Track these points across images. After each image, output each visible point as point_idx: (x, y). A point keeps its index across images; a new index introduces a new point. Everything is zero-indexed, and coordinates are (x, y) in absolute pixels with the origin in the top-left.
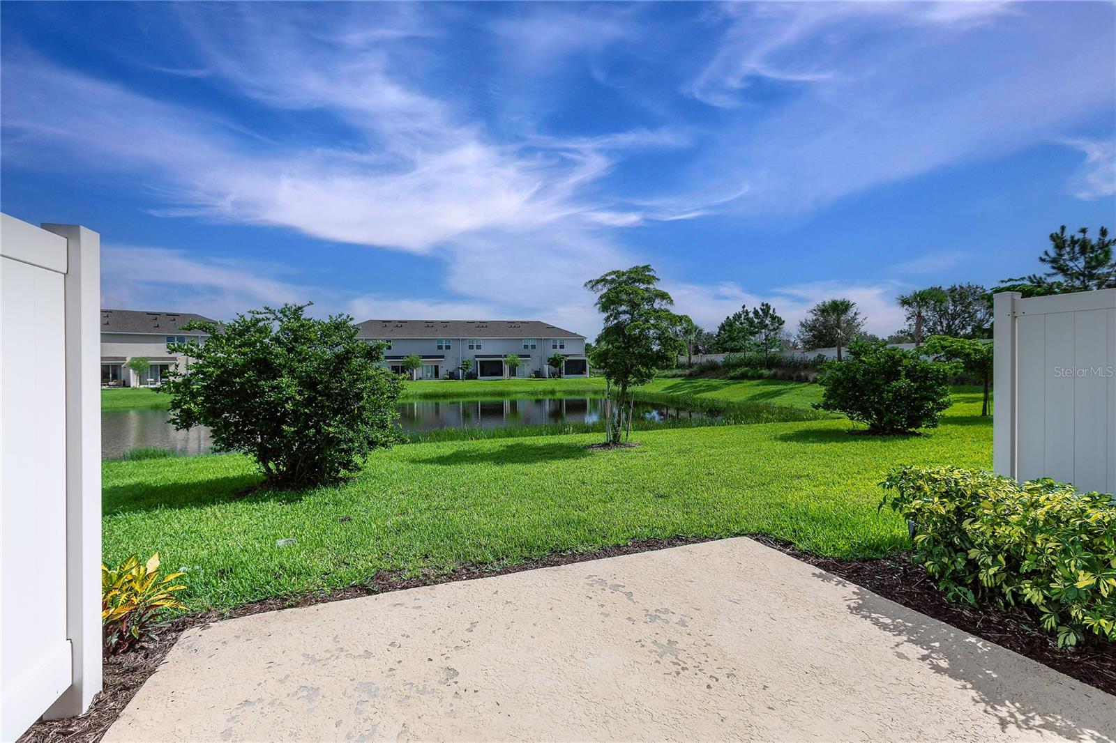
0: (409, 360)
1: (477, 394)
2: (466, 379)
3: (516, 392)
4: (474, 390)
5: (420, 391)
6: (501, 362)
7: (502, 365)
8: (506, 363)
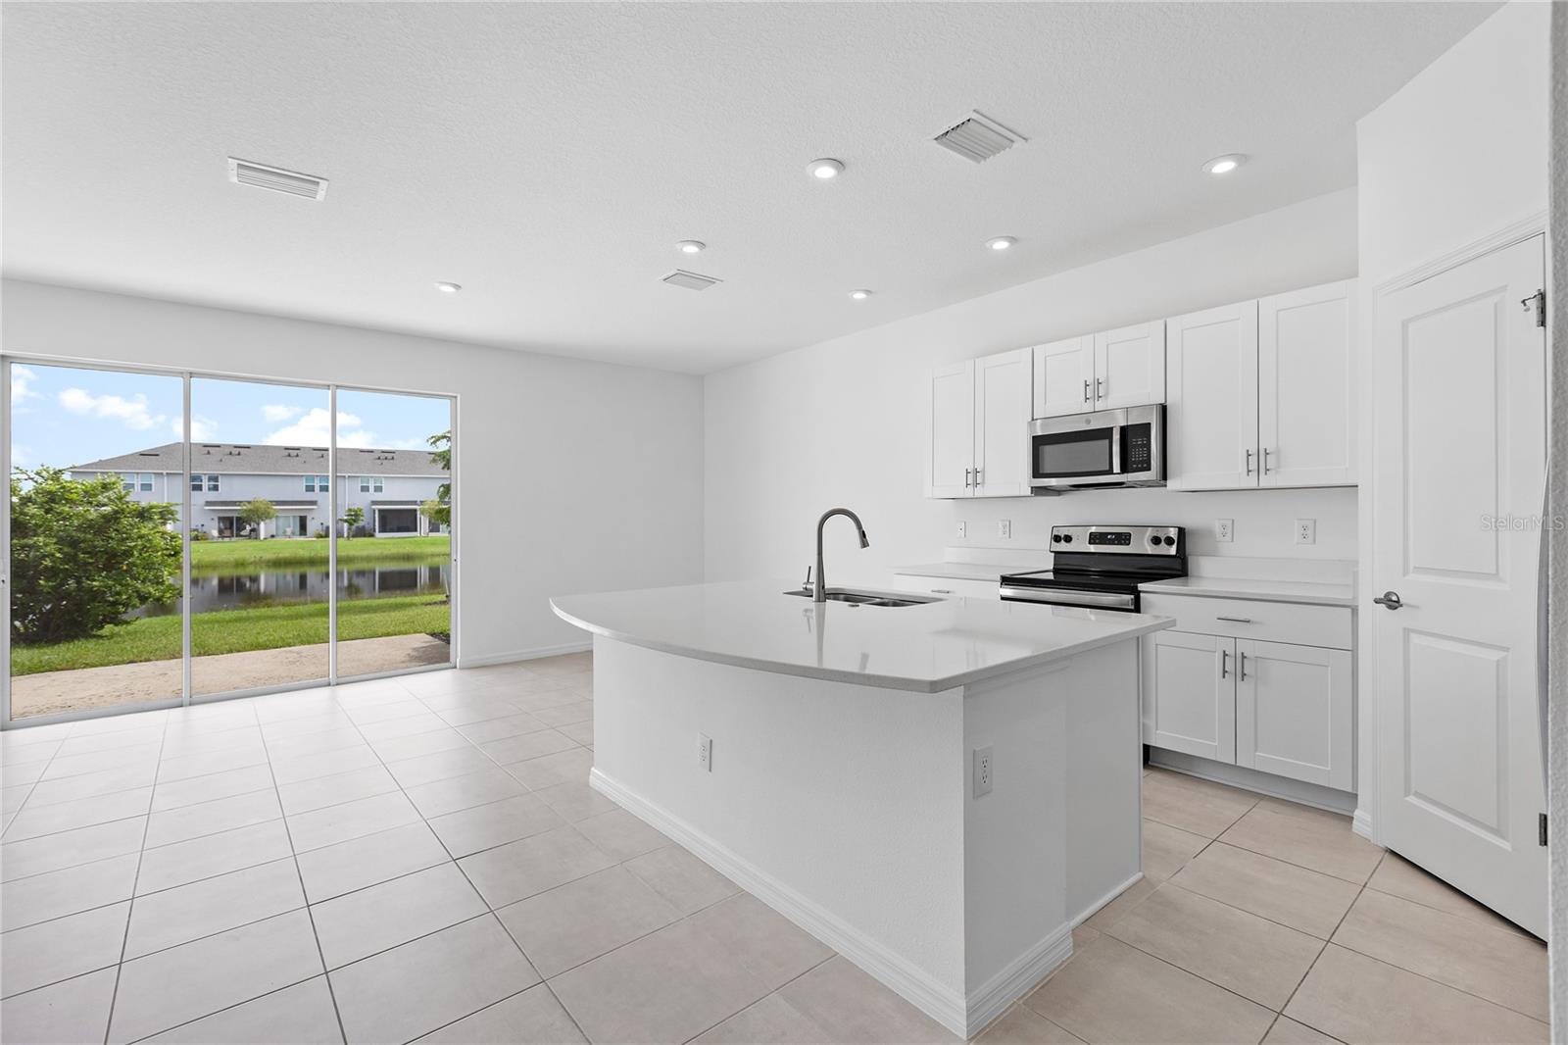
0: (249, 507)
1: (368, 559)
2: (353, 536)
3: (433, 555)
4: (365, 553)
5: (269, 556)
6: (415, 510)
7: (416, 515)
8: (422, 513)
